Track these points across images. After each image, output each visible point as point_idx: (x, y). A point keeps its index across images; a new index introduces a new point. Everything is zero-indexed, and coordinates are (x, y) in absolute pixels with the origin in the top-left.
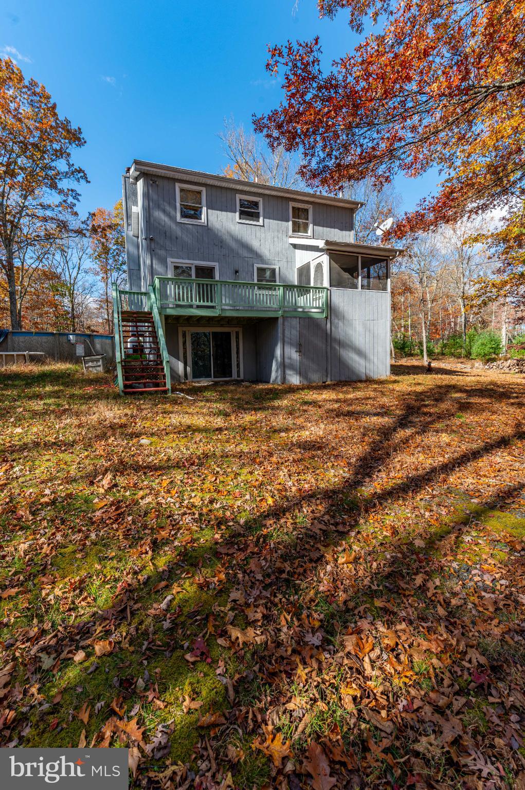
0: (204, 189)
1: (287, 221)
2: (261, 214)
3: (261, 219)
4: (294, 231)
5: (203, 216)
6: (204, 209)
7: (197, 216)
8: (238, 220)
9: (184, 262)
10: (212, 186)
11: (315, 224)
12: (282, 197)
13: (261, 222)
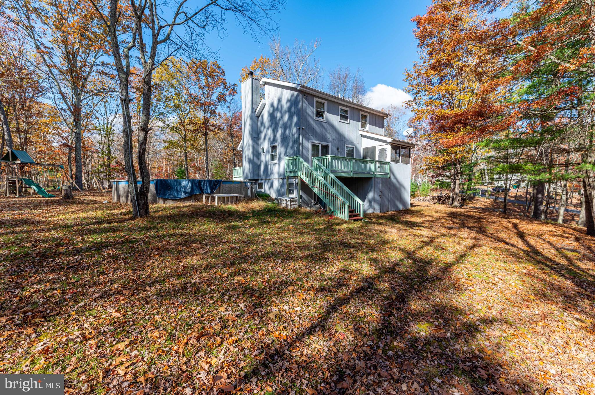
0: (326, 102)
1: (359, 121)
2: (349, 117)
3: (349, 120)
4: (362, 127)
5: (325, 116)
6: (326, 113)
7: (322, 116)
8: (339, 120)
9: (316, 142)
10: (329, 100)
11: (370, 124)
12: (357, 109)
13: (348, 122)
